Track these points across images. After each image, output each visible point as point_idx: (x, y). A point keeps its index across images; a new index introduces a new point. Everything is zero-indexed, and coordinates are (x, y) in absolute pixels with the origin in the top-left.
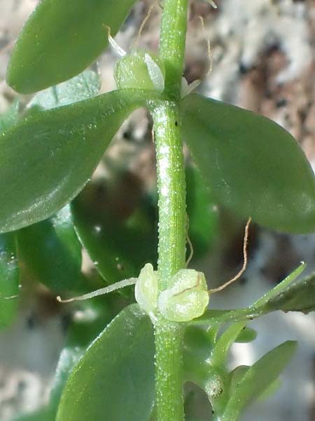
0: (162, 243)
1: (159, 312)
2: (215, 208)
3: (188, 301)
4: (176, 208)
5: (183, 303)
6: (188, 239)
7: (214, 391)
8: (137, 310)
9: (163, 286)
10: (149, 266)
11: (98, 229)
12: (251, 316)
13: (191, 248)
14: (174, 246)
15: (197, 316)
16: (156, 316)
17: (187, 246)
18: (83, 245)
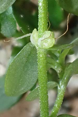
0: (40, 22)
1: (38, 45)
2: (62, 9)
3: (48, 42)
4: (44, 10)
5: (46, 42)
6: (49, 21)
7: (59, 71)
8: (32, 44)
9: (40, 36)
10: (35, 29)
11: (22, 16)
12: (68, 47)
13: (50, 24)
14: (43, 23)
15: (51, 47)
16: (38, 46)
17: (48, 23)
18: (16, 22)
